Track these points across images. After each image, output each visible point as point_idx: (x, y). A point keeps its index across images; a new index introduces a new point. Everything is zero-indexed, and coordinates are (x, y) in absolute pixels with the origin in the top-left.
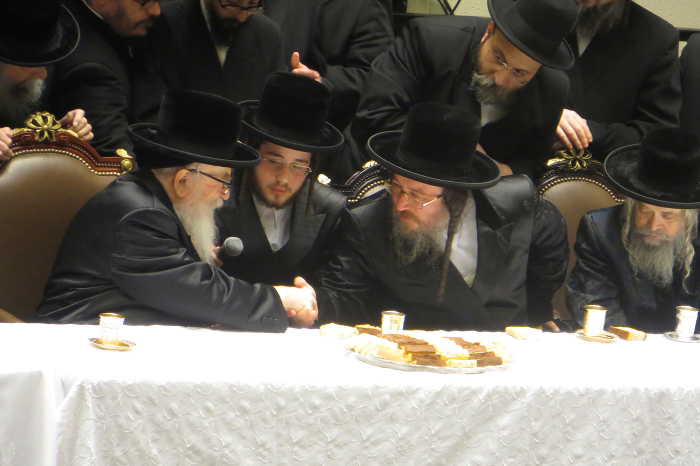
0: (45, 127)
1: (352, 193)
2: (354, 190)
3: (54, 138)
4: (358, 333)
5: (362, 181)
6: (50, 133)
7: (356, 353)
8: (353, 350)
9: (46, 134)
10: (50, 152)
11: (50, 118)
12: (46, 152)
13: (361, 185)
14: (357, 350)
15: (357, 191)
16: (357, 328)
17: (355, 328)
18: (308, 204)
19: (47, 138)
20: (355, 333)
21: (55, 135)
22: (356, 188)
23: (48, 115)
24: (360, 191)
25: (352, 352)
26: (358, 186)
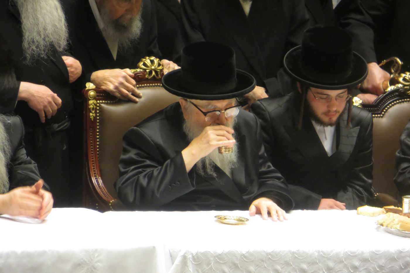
0: (153, 67)
1: (378, 109)
2: (380, 108)
3: (159, 76)
4: (385, 212)
5: (385, 101)
6: (156, 72)
7: (384, 227)
8: (382, 225)
9: (154, 73)
10: (157, 86)
11: (156, 61)
12: (154, 86)
13: (385, 104)
14: (385, 224)
15: (382, 109)
16: (385, 208)
17: (383, 209)
18: (348, 121)
19: (154, 76)
20: (383, 212)
21: (160, 73)
22: (381, 106)
23: (154, 59)
24: (384, 108)
25: (381, 226)
26: (382, 104)
